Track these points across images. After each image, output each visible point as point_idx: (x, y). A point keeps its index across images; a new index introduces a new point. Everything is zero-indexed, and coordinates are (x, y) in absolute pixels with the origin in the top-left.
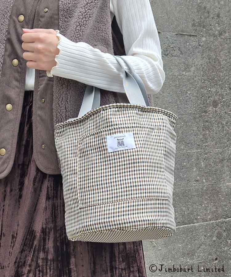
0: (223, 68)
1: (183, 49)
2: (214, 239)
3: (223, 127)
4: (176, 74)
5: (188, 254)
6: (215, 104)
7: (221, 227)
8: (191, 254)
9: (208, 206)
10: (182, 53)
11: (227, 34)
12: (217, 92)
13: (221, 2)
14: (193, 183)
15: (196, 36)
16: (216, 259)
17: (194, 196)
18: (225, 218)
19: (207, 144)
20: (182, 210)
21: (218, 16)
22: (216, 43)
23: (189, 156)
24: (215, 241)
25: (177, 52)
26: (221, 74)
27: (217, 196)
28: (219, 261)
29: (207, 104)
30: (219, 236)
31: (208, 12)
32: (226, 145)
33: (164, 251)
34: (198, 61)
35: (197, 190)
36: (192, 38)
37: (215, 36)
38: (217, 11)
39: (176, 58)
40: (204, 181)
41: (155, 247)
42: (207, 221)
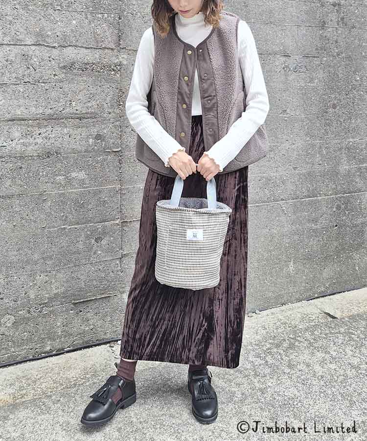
0: (341, 79)
1: (308, 67)
2: (334, 210)
3: (341, 124)
4: (303, 85)
5: (313, 221)
6: (334, 106)
7: (340, 201)
8: (315, 221)
9: (329, 184)
10: (307, 70)
11: (344, 55)
12: (335, 98)
13: (338, 32)
14: (317, 166)
15: (318, 57)
16: (336, 226)
17: (318, 176)
18: (343, 194)
19: (328, 137)
20: (308, 186)
21: (336, 42)
22: (335, 61)
23: (313, 146)
24: (335, 211)
25: (304, 69)
26: (339, 84)
27: (337, 177)
28: (339, 227)
29: (328, 107)
30: (339, 207)
31: (328, 40)
32: (343, 137)
33: (294, 217)
34: (321, 75)
35: (320, 172)
36: (315, 59)
37: (334, 56)
38: (335, 38)
39: (303, 74)
40: (326, 164)
41: (286, 214)
42: (328, 196)
